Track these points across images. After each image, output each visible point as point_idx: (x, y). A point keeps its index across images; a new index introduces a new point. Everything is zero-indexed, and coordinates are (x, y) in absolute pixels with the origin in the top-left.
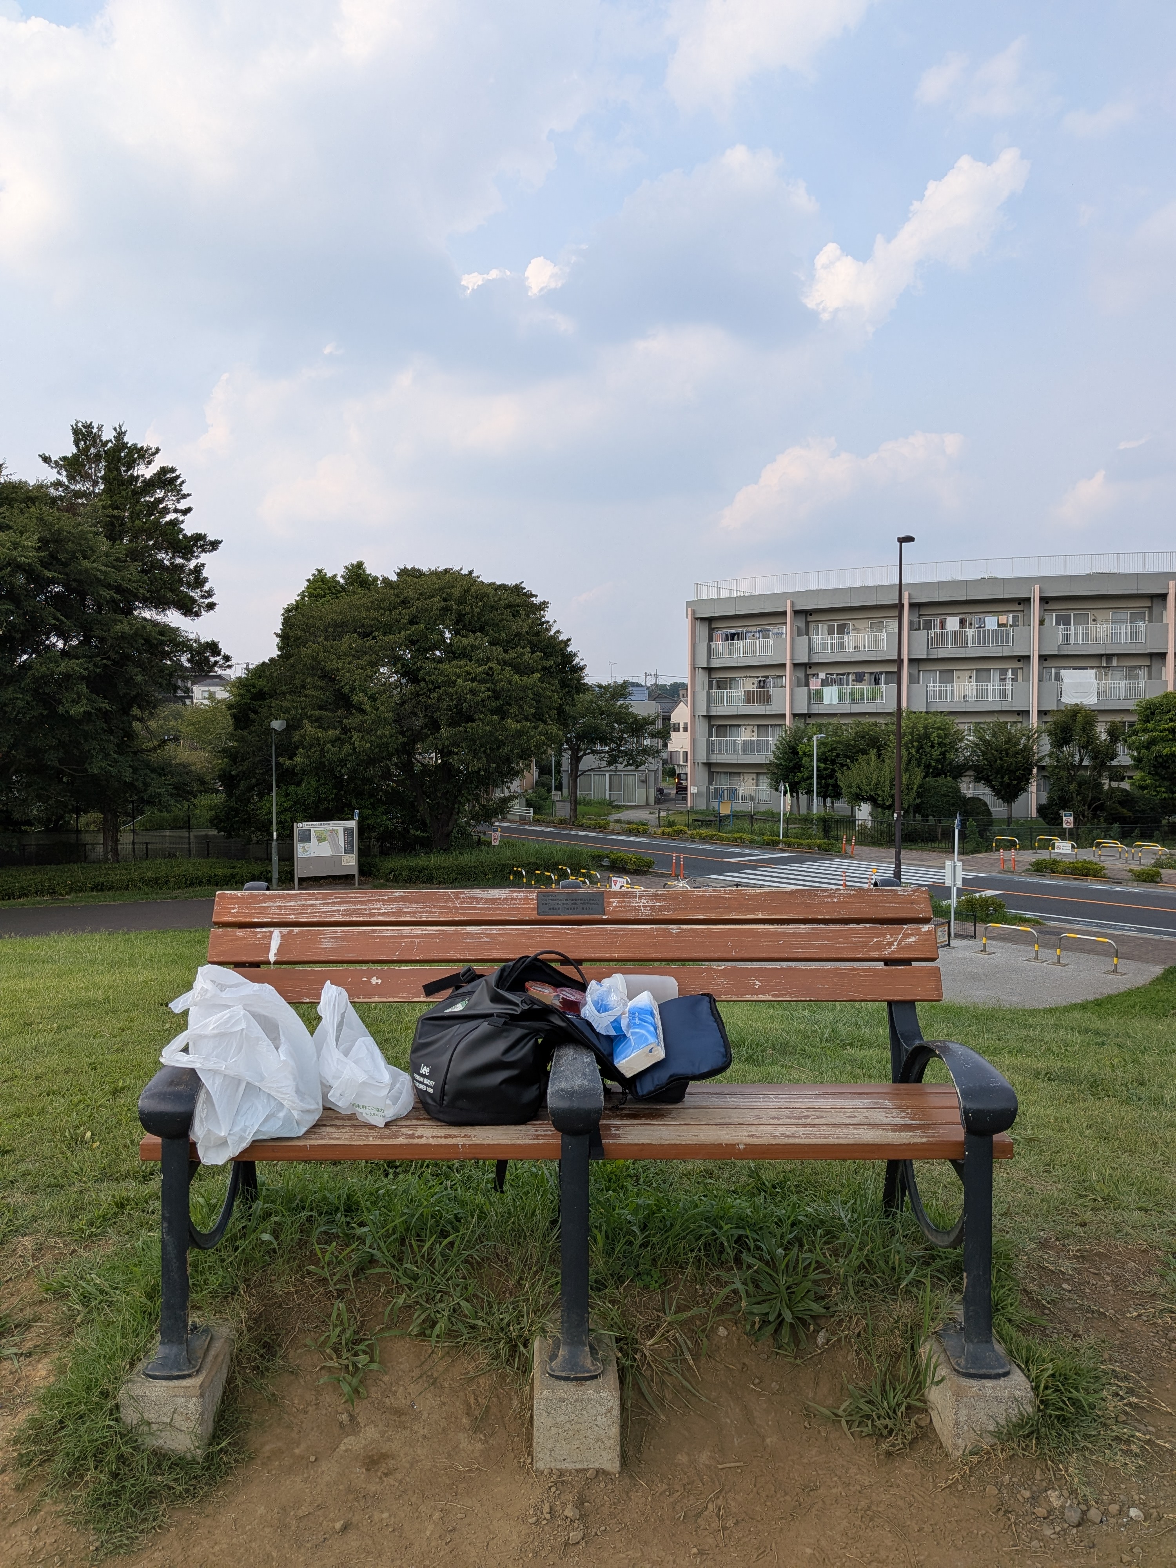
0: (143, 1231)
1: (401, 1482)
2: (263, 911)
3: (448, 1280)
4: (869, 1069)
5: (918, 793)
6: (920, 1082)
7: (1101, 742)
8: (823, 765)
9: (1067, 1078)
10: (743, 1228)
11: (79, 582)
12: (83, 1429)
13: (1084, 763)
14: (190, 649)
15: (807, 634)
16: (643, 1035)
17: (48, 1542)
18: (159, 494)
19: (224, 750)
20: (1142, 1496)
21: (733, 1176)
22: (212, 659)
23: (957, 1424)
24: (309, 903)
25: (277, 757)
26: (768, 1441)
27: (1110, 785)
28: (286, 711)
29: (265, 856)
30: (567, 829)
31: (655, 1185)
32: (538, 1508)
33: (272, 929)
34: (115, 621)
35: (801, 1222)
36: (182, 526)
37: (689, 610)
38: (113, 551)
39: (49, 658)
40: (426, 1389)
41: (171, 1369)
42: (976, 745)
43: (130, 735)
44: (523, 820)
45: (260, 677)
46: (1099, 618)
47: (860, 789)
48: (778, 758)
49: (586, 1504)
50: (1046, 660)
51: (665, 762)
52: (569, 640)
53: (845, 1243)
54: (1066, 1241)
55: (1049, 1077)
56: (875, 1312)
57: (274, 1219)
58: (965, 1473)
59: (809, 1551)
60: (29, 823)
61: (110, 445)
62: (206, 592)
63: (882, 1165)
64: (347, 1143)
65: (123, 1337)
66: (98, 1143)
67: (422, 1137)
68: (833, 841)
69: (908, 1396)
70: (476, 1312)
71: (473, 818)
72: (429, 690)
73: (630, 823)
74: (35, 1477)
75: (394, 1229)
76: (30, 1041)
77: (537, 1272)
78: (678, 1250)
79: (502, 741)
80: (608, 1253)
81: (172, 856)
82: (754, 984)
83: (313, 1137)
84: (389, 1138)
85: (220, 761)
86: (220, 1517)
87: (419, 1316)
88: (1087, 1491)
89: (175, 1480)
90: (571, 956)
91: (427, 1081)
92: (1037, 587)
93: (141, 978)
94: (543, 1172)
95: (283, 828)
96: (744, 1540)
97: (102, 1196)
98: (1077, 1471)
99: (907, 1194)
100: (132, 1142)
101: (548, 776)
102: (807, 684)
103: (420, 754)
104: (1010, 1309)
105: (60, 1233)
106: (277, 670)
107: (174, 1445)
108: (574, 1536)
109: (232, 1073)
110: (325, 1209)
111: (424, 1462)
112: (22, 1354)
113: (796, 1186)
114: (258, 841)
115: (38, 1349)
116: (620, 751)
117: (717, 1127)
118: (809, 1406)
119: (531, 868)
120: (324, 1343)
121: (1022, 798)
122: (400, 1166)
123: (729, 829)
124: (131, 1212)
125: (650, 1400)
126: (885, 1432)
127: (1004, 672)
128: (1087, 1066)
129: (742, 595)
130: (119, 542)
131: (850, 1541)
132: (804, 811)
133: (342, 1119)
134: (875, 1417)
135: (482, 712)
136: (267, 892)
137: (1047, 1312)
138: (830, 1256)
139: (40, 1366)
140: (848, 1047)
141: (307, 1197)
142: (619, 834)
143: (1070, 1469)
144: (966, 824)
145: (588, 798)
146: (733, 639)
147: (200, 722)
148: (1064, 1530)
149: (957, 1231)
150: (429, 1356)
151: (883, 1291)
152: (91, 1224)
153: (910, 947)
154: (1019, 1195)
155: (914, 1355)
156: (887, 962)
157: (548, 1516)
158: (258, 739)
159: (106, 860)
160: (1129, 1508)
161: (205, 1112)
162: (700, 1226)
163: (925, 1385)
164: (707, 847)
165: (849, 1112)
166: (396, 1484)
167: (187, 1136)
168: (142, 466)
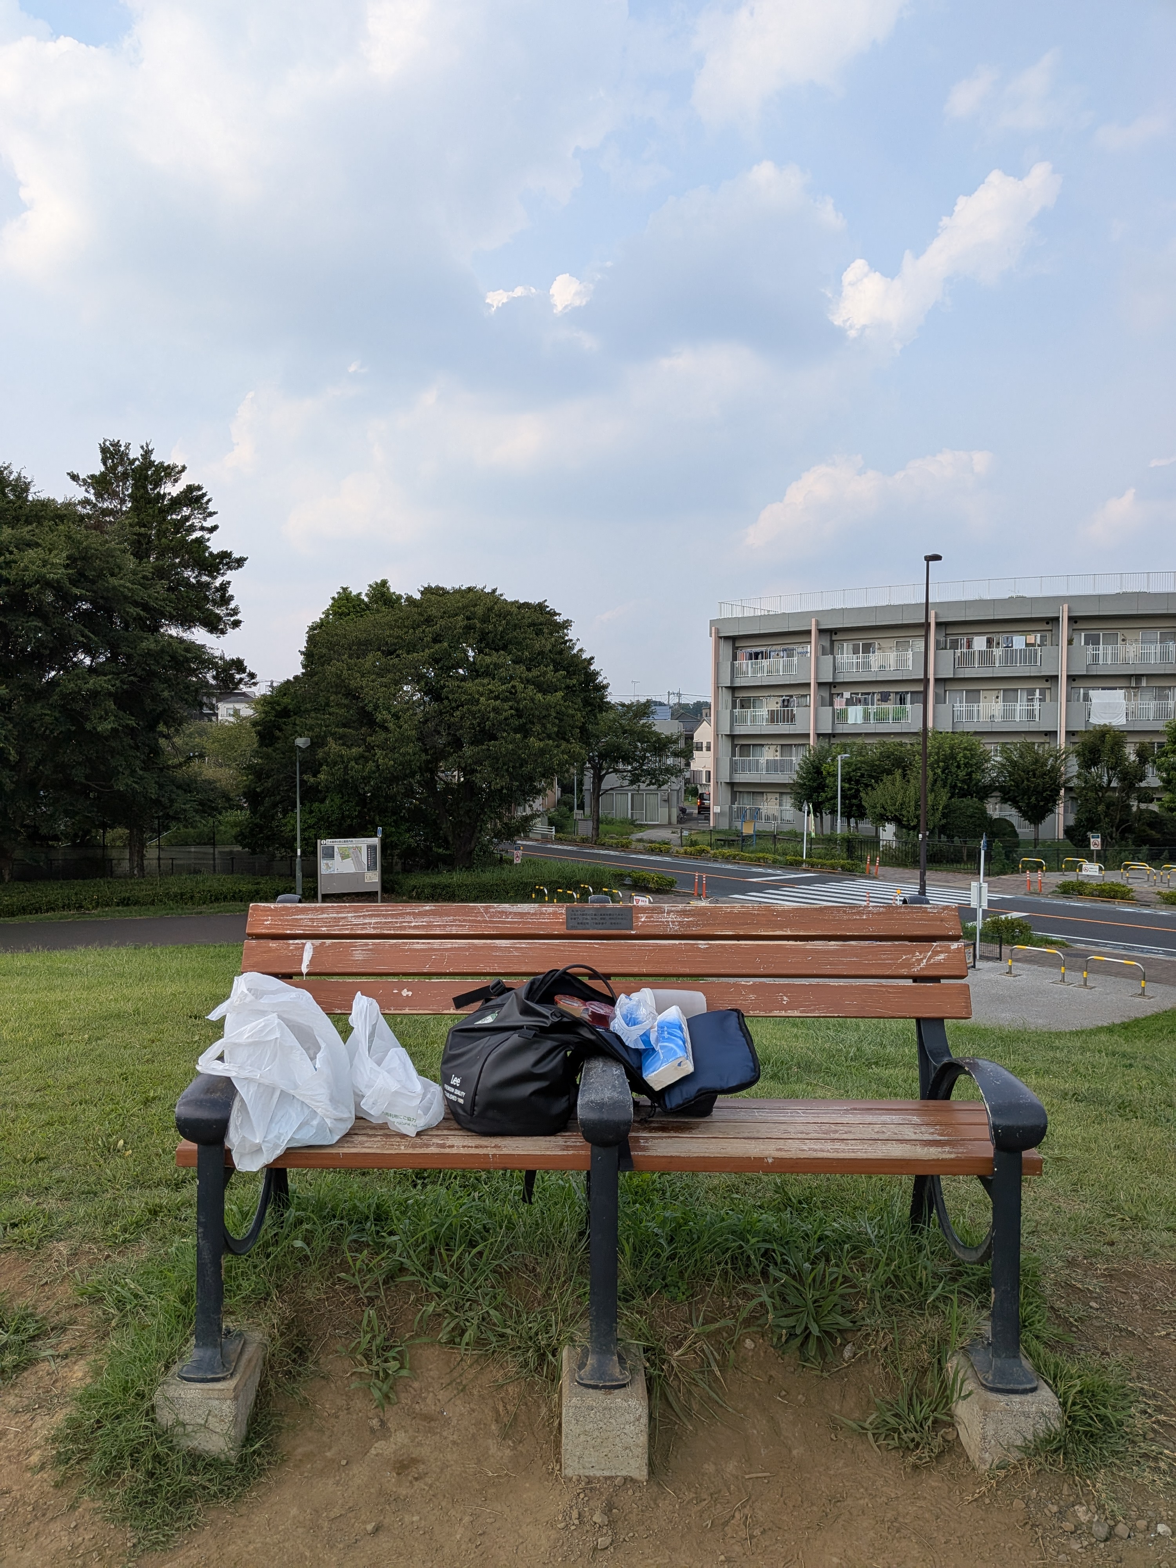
0: (177, 1238)
1: (431, 1486)
2: (296, 923)
3: (477, 1289)
4: (895, 1088)
5: (943, 813)
6: (949, 1099)
7: (1130, 764)
8: (847, 785)
9: (1094, 1099)
10: (770, 1242)
11: (105, 599)
12: (120, 1429)
13: (1112, 785)
14: (215, 666)
15: (832, 653)
16: (672, 1049)
17: (87, 1537)
18: (186, 511)
19: (249, 767)
20: (1170, 1512)
21: (759, 1191)
22: (238, 676)
23: (984, 1438)
24: (340, 915)
25: (301, 774)
26: (795, 1452)
27: (1138, 807)
28: (311, 729)
29: (289, 873)
30: (589, 848)
31: (681, 1198)
32: (567, 1515)
33: (304, 941)
34: (141, 639)
35: (827, 1237)
36: (208, 544)
37: (713, 628)
38: (140, 568)
39: (77, 675)
40: (455, 1396)
41: (206, 1372)
42: (1003, 765)
43: (156, 751)
44: (545, 838)
45: (285, 694)
46: (1128, 637)
47: (885, 810)
48: (801, 777)
49: (614, 1511)
50: (1074, 680)
51: (687, 781)
52: (592, 658)
53: (872, 1258)
54: (1094, 1260)
55: (1077, 1097)
56: (901, 1327)
57: (305, 1226)
58: (992, 1486)
59: (835, 1560)
60: (56, 838)
61: (137, 463)
62: (231, 609)
63: (908, 1181)
64: (378, 1151)
65: (158, 1340)
66: (130, 1151)
67: (453, 1146)
68: (856, 862)
69: (935, 1410)
70: (505, 1321)
71: (495, 837)
72: (452, 708)
73: (652, 842)
74: (73, 1474)
75: (424, 1238)
76: (62, 1051)
77: (565, 1282)
78: (705, 1263)
79: (524, 760)
80: (636, 1265)
81: (197, 872)
82: (783, 1000)
83: (346, 1145)
84: (421, 1147)
85: (245, 778)
86: (253, 1516)
87: (448, 1324)
88: (1115, 1506)
89: (210, 1480)
90: (600, 970)
91: (457, 1092)
92: (1066, 607)
93: (169, 991)
94: (570, 1185)
95: (306, 844)
96: (771, 1548)
97: (135, 1203)
98: (1105, 1487)
99: (935, 1211)
100: (164, 1150)
101: (570, 795)
102: (831, 704)
103: (443, 772)
104: (1038, 1326)
105: (94, 1239)
106: (301, 687)
107: (209, 1447)
108: (603, 1541)
109: (266, 1081)
110: (355, 1218)
111: (453, 1468)
112: (58, 1356)
113: (823, 1202)
114: (282, 858)
115: (74, 1352)
116: (642, 770)
117: (746, 1141)
118: (836, 1418)
119: (553, 887)
120: (355, 1349)
121: (1049, 819)
122: (428, 1177)
123: (751, 848)
124: (164, 1219)
125: (677, 1410)
126: (912, 1446)
127: (1031, 692)
128: (1115, 1087)
129: (766, 613)
130: (145, 560)
131: (876, 1552)
132: (827, 831)
133: (374, 1128)
134: (902, 1431)
135: (505, 731)
136: (300, 905)
137: (1074, 1329)
138: (858, 1270)
139: (76, 1368)
140: (873, 1066)
141: (338, 1205)
142: (641, 853)
143: (1098, 1485)
144: (992, 845)
145: (610, 816)
146: (756, 658)
147: (225, 739)
148: (1091, 1544)
149: (985, 1247)
150: (458, 1364)
151: (910, 1306)
152: (125, 1230)
153: (939, 964)
154: (1047, 1214)
155: (941, 1369)
156: (916, 979)
157: (577, 1522)
158: (282, 756)
159: (132, 875)
160: (1157, 1523)
161: (240, 1119)
162: (726, 1240)
163: (952, 1398)
164: (729, 867)
165: (877, 1128)
166: (427, 1488)
167: (223, 1143)
168: (169, 484)
